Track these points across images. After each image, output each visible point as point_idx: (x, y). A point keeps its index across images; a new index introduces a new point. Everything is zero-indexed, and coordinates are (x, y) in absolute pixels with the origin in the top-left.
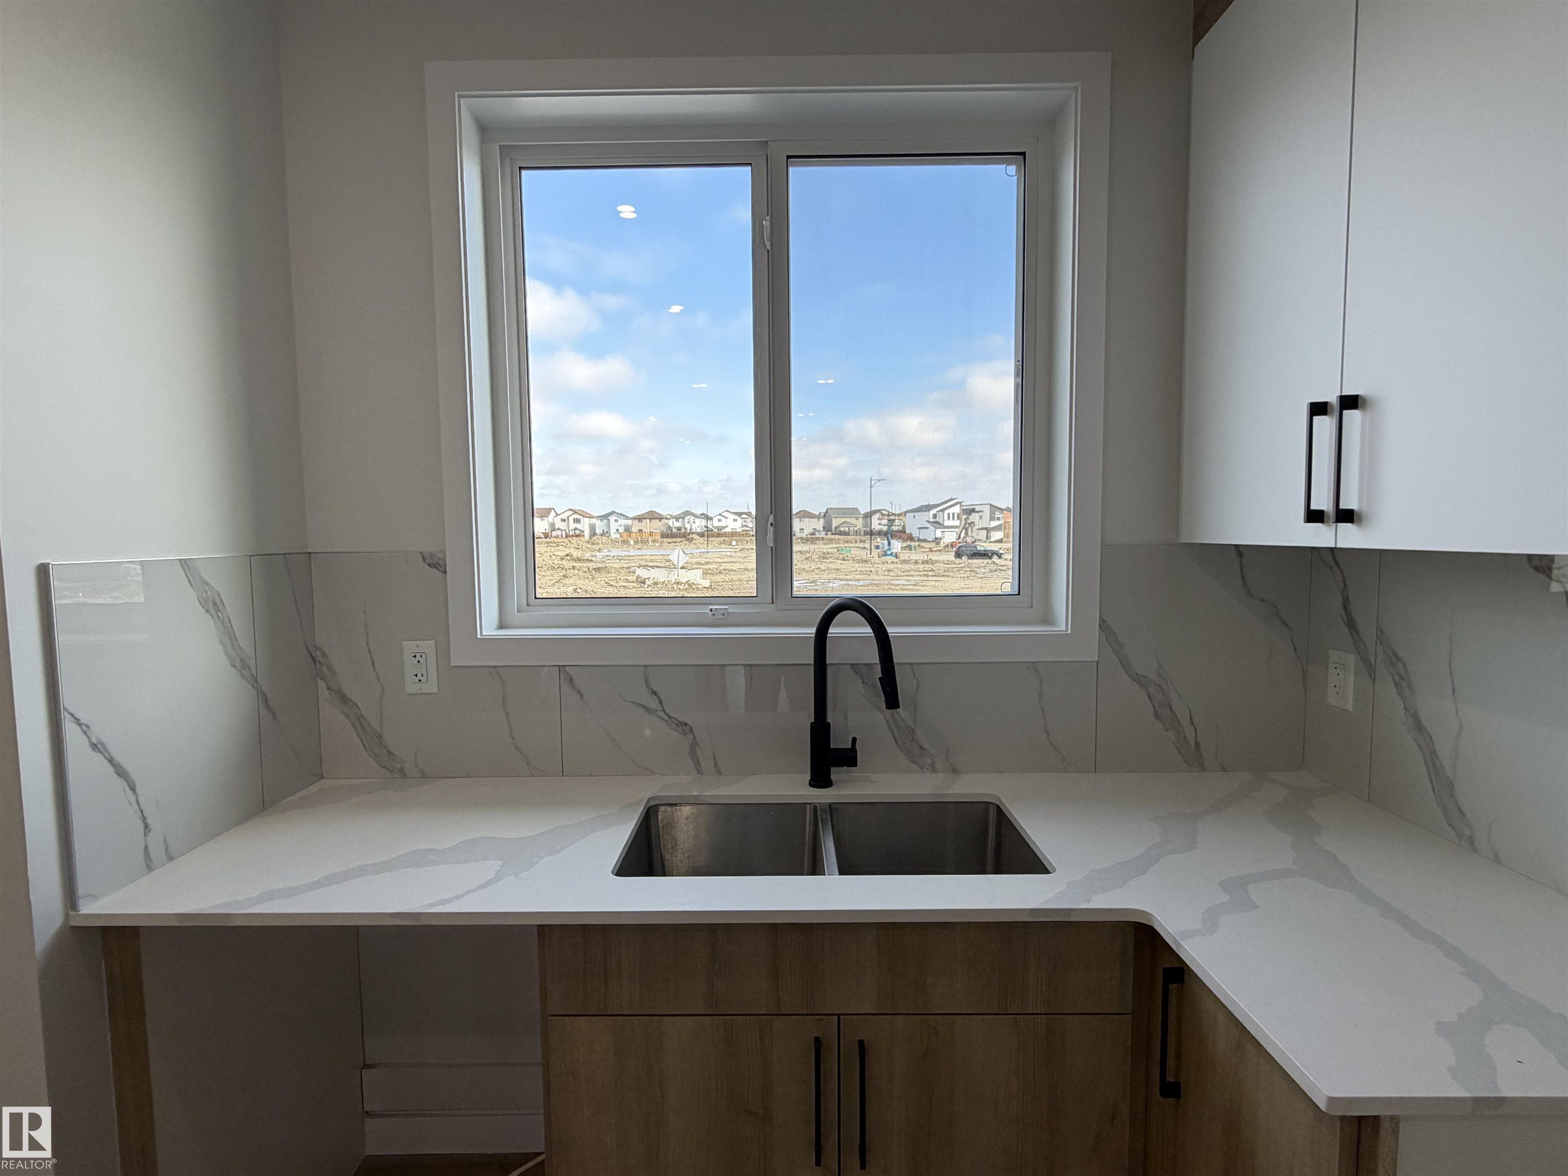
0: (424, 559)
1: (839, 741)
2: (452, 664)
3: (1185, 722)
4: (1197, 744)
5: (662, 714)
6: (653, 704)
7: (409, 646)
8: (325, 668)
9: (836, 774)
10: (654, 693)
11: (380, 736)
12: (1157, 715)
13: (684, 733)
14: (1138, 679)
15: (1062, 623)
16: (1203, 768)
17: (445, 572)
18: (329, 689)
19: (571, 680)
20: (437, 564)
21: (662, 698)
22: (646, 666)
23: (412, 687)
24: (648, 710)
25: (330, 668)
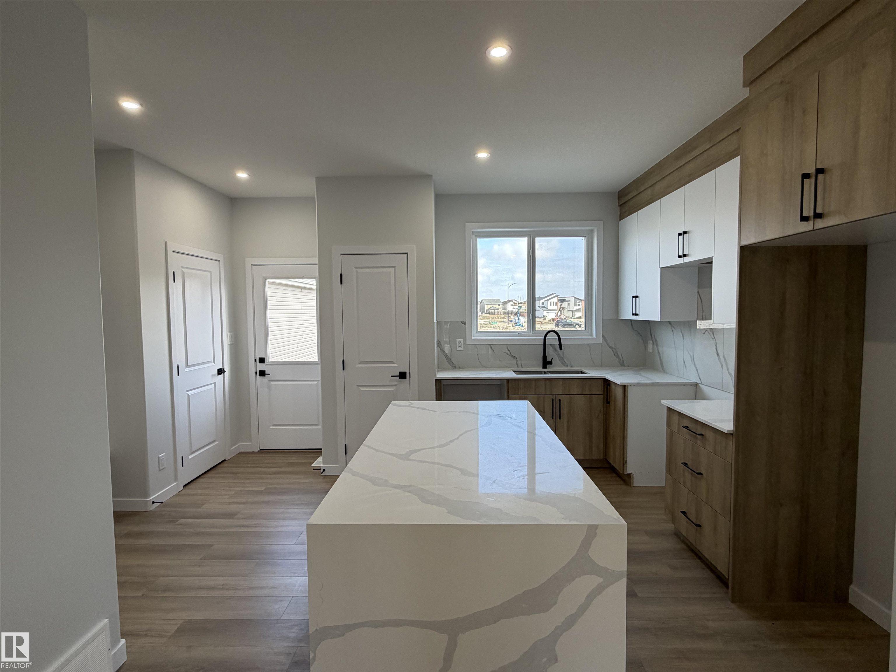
0: (461, 322)
1: (549, 359)
2: (467, 344)
3: (620, 356)
4: (623, 361)
5: (510, 355)
6: (508, 352)
7: (458, 340)
8: (440, 345)
9: (548, 366)
10: (509, 350)
11: (451, 359)
12: (614, 355)
13: (515, 359)
14: (610, 347)
15: (595, 336)
16: (624, 366)
17: (466, 325)
18: (440, 349)
19: (491, 348)
20: (464, 323)
21: (511, 351)
22: (507, 345)
23: (458, 349)
24: (507, 354)
25: (441, 345)
